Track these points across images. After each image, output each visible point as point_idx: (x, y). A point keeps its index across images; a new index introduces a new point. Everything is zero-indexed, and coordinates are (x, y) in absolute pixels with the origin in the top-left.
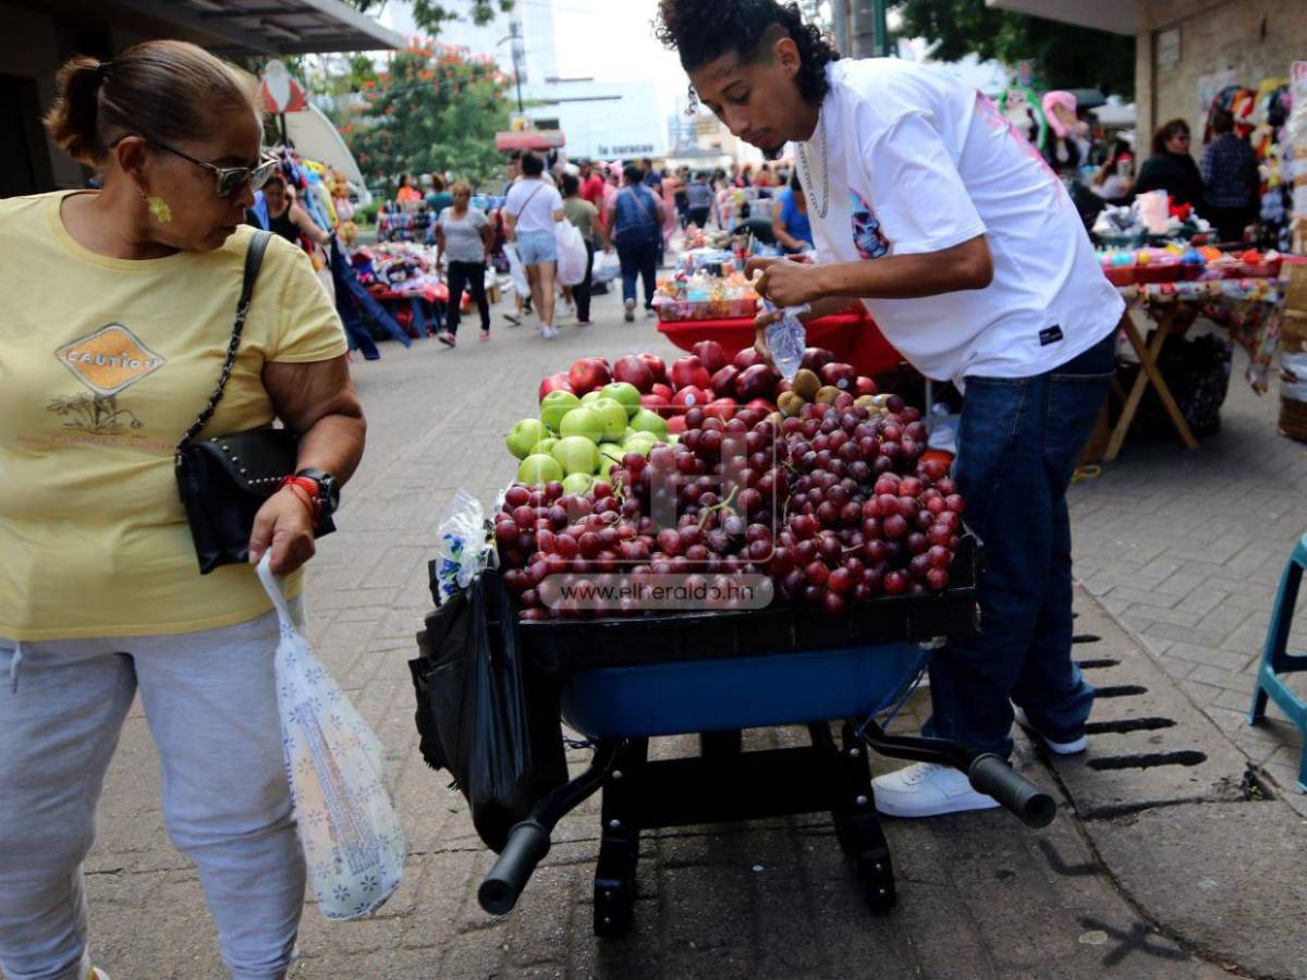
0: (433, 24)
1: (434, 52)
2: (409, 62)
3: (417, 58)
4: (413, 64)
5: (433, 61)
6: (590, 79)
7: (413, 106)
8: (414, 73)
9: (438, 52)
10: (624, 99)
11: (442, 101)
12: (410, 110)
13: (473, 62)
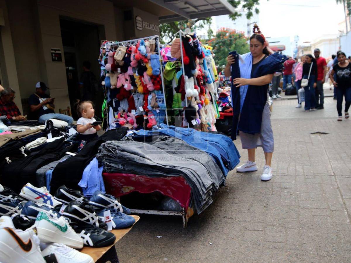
0: (234, 17)
1: (228, 31)
2: (222, 34)
3: (224, 33)
4: (223, 34)
5: (228, 34)
6: (270, 37)
7: (221, 47)
8: (223, 37)
9: (229, 31)
10: (280, 42)
11: (230, 45)
12: (221, 48)
13: (238, 34)
